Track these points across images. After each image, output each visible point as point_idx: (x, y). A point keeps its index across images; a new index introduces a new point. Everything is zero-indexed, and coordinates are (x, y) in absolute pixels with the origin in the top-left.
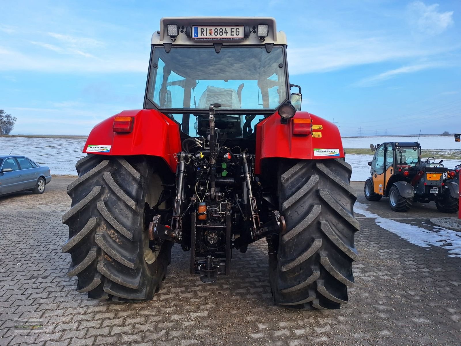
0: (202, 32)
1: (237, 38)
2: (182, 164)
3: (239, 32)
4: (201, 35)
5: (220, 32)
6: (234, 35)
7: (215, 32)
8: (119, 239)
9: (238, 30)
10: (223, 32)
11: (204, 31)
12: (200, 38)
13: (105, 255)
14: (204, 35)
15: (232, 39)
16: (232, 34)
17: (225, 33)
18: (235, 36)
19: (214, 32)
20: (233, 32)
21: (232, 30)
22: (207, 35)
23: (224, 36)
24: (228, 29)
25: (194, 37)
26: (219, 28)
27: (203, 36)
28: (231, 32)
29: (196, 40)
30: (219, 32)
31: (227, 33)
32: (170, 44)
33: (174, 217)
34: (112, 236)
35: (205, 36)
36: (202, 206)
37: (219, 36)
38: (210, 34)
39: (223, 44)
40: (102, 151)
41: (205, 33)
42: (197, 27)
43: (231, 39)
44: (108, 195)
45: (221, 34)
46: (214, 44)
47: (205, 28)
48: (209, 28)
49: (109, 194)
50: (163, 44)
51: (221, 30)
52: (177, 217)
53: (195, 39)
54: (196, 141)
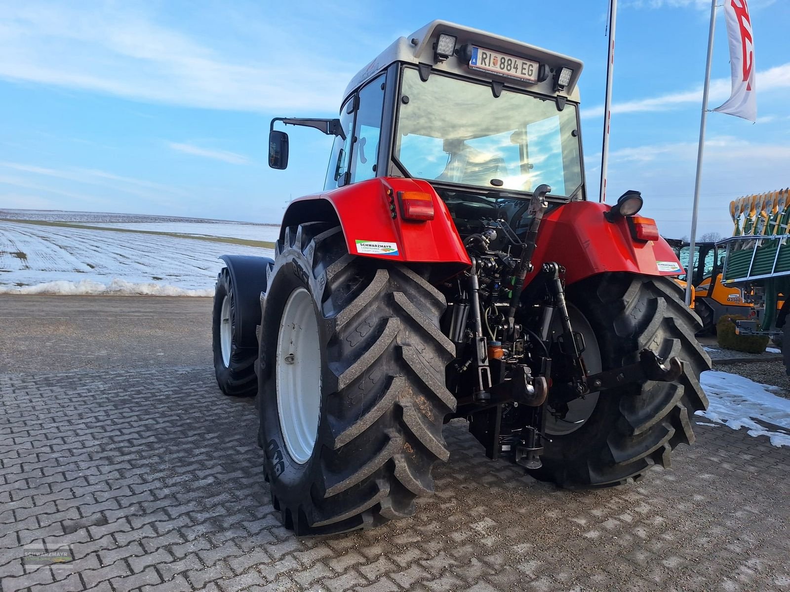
0: (483, 59)
1: (530, 80)
2: (474, 278)
3: (532, 70)
4: (482, 64)
5: (508, 65)
6: (525, 74)
7: (502, 63)
8: (431, 411)
9: (531, 68)
10: (512, 66)
11: (486, 58)
12: (480, 68)
13: (405, 443)
14: (486, 65)
15: (522, 80)
16: (523, 72)
17: (514, 68)
18: (527, 76)
19: (499, 63)
20: (525, 69)
21: (525, 66)
22: (489, 66)
23: (513, 72)
24: (520, 62)
25: (472, 64)
26: (507, 58)
27: (483, 66)
28: (523, 69)
29: (474, 70)
30: (506, 64)
31: (516, 68)
32: (430, 67)
33: (481, 368)
34: (422, 407)
35: (487, 67)
36: (497, 347)
37: (505, 71)
38: (494, 64)
39: (505, 84)
40: (384, 252)
41: (487, 61)
42: (478, 49)
43: (521, 78)
44: (407, 334)
45: (509, 68)
46: (493, 81)
47: (488, 53)
48: (494, 54)
49: (407, 332)
50: (418, 63)
51: (510, 62)
52: (486, 367)
53: (474, 68)
54: (483, 240)
